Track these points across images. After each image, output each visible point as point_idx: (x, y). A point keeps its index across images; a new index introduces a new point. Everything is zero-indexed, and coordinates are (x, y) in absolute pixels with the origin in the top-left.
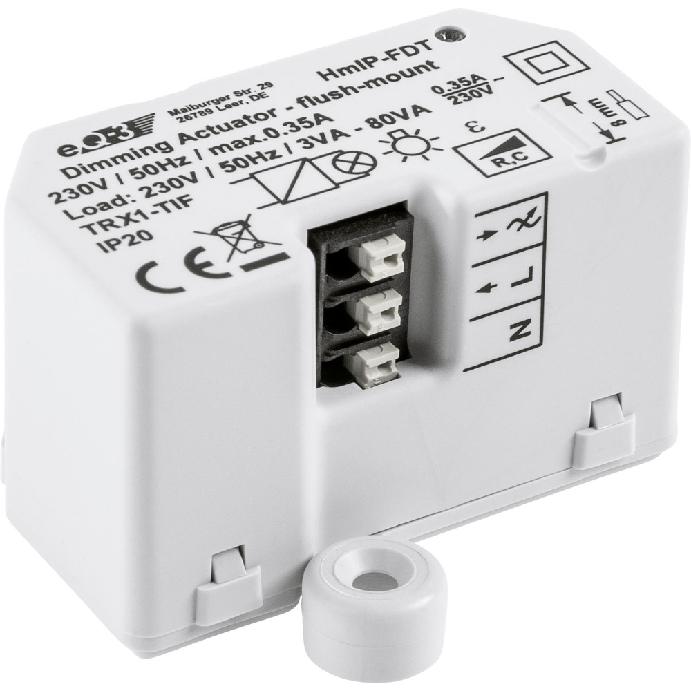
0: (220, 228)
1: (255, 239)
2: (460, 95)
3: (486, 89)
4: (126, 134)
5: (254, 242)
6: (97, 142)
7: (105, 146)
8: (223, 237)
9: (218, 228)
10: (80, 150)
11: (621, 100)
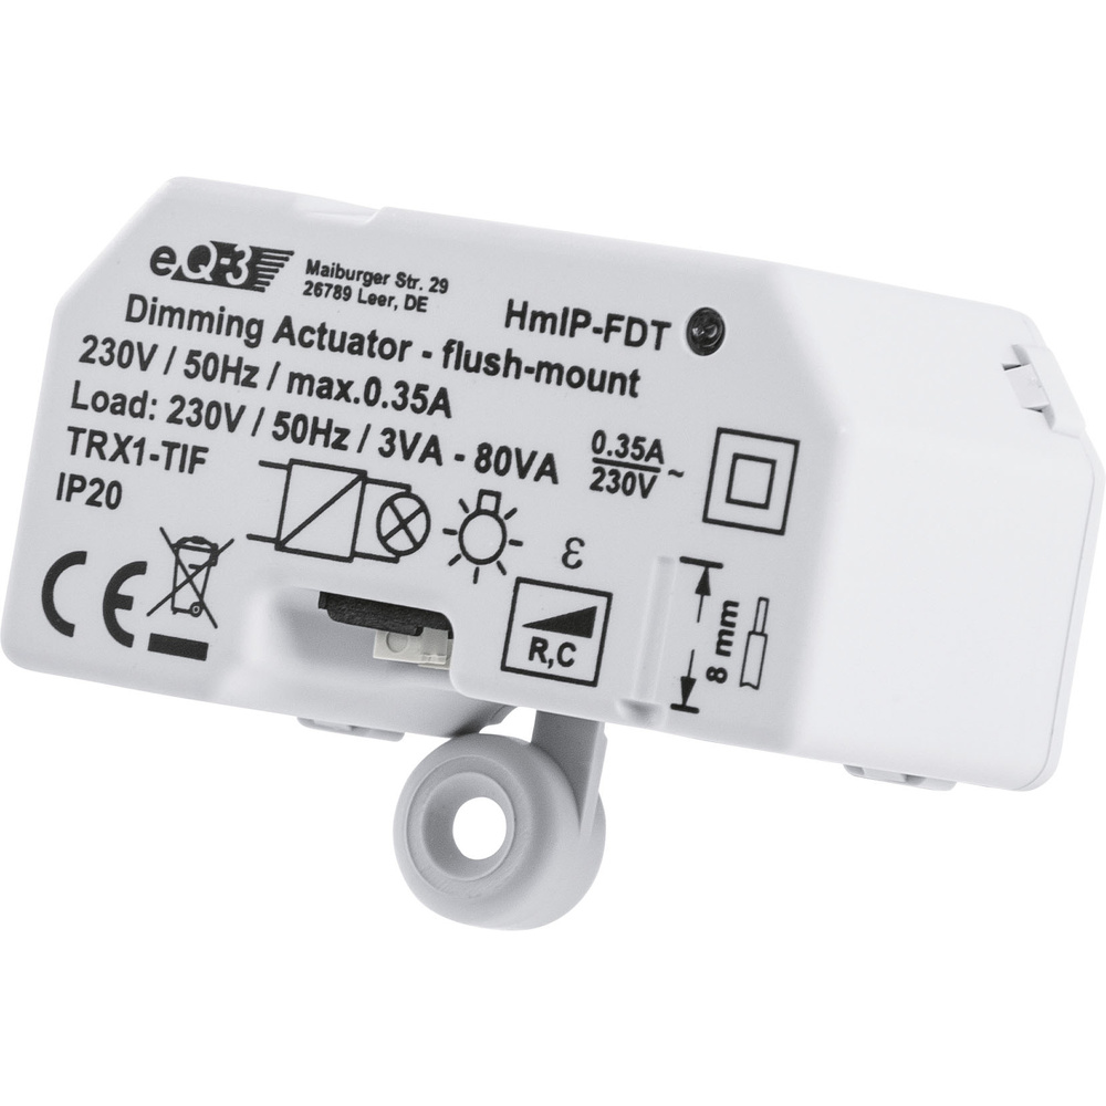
0: (189, 544)
1: (201, 596)
2: (612, 473)
3: (647, 482)
4: (237, 274)
5: (197, 600)
6: (201, 267)
7: (202, 281)
8: (178, 562)
9: (185, 540)
10: (174, 268)
11: (759, 629)
